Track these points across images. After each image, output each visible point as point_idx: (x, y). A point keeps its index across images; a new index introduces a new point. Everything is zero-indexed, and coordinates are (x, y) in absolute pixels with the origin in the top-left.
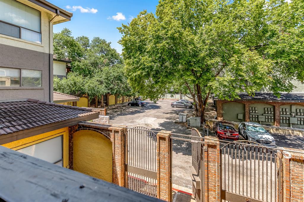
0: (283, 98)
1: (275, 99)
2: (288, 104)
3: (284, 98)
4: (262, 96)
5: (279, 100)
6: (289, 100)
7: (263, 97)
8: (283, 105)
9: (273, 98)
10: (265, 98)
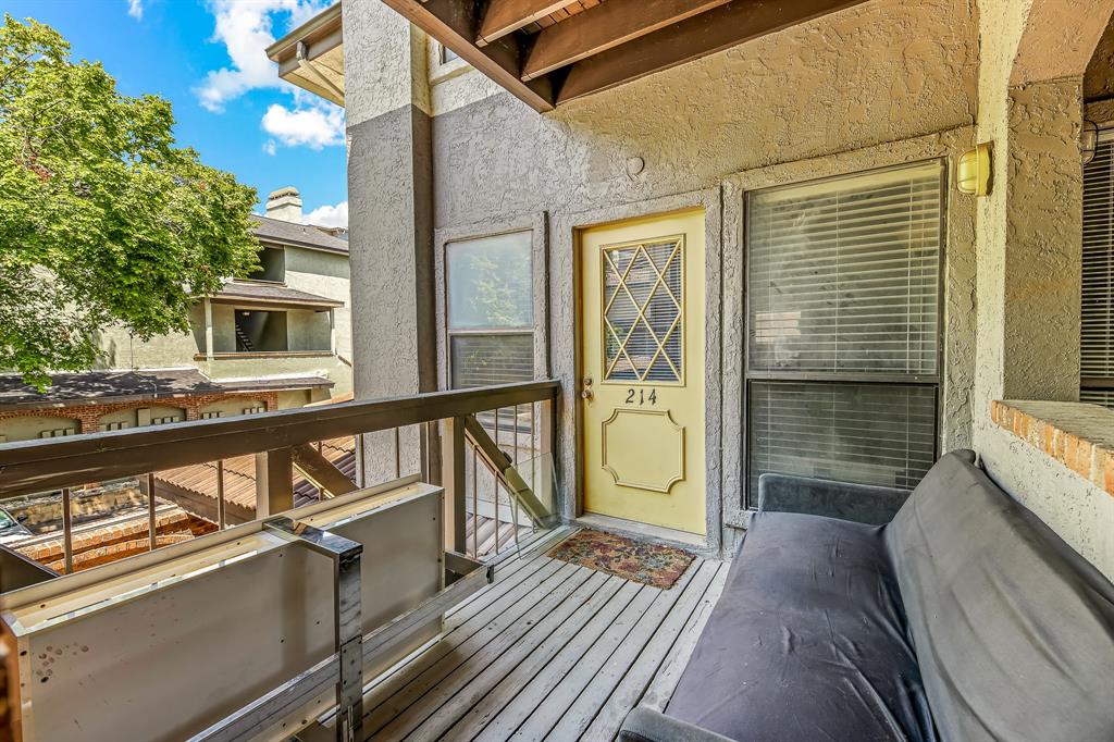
0: (108, 388)
1: (78, 397)
2: (125, 407)
3: (113, 389)
4: (26, 390)
5: (93, 399)
6: (127, 393)
7: (30, 392)
8: (110, 411)
9: (69, 394)
10: (39, 397)
